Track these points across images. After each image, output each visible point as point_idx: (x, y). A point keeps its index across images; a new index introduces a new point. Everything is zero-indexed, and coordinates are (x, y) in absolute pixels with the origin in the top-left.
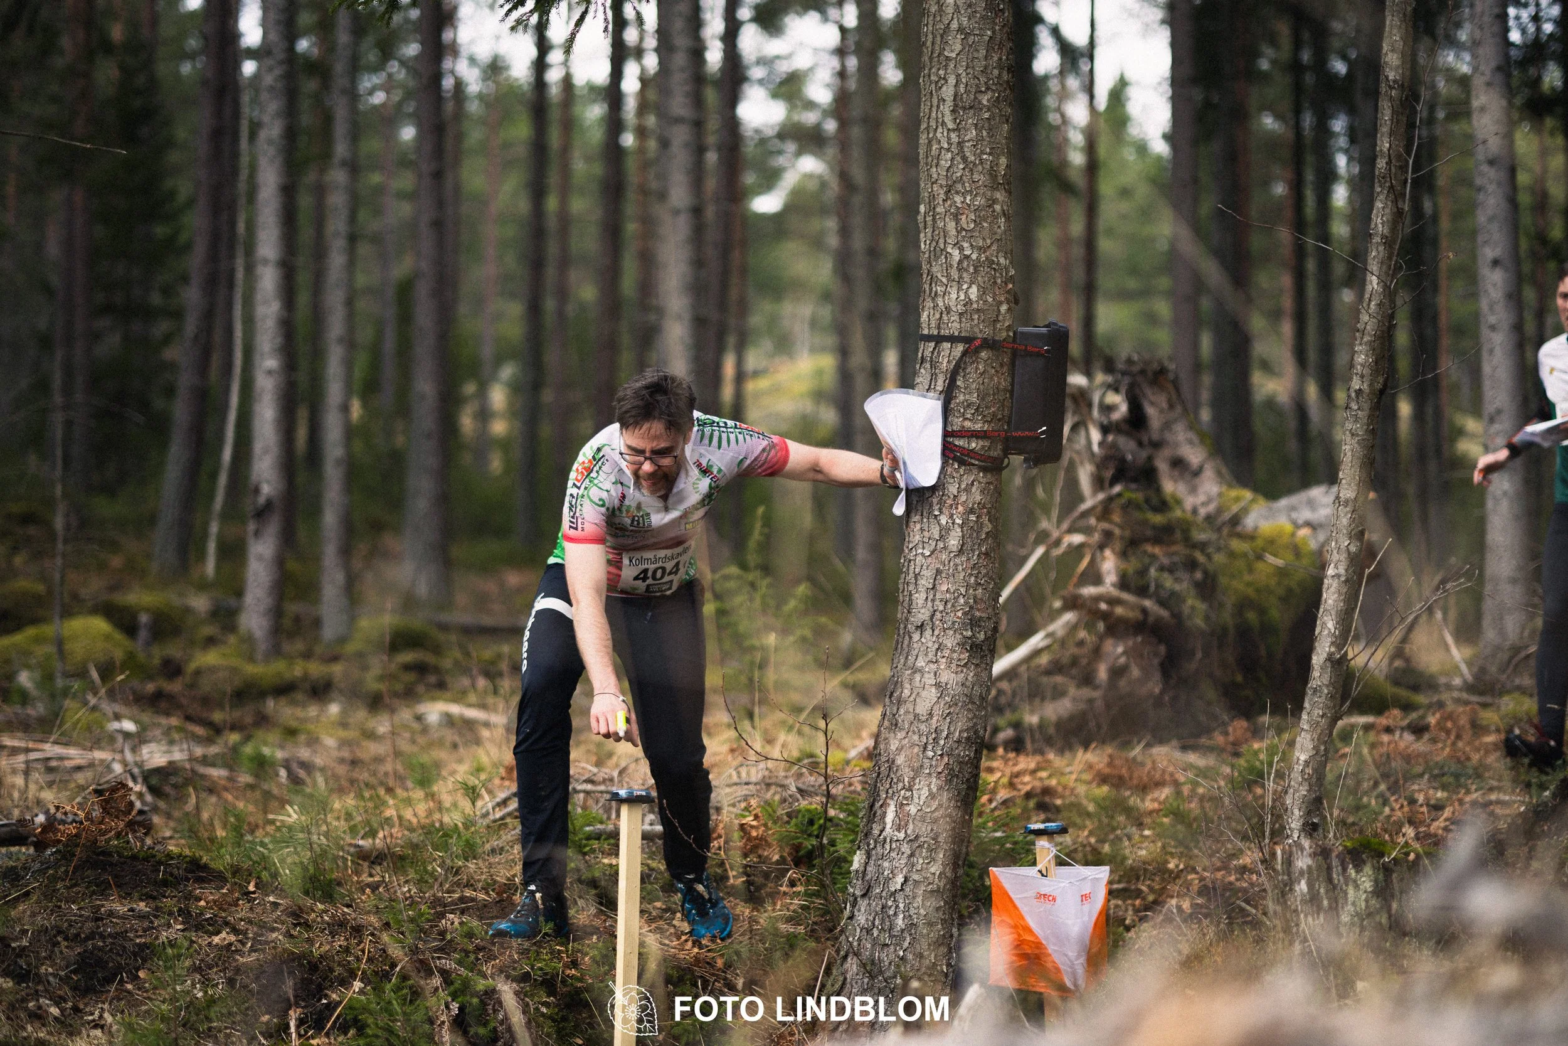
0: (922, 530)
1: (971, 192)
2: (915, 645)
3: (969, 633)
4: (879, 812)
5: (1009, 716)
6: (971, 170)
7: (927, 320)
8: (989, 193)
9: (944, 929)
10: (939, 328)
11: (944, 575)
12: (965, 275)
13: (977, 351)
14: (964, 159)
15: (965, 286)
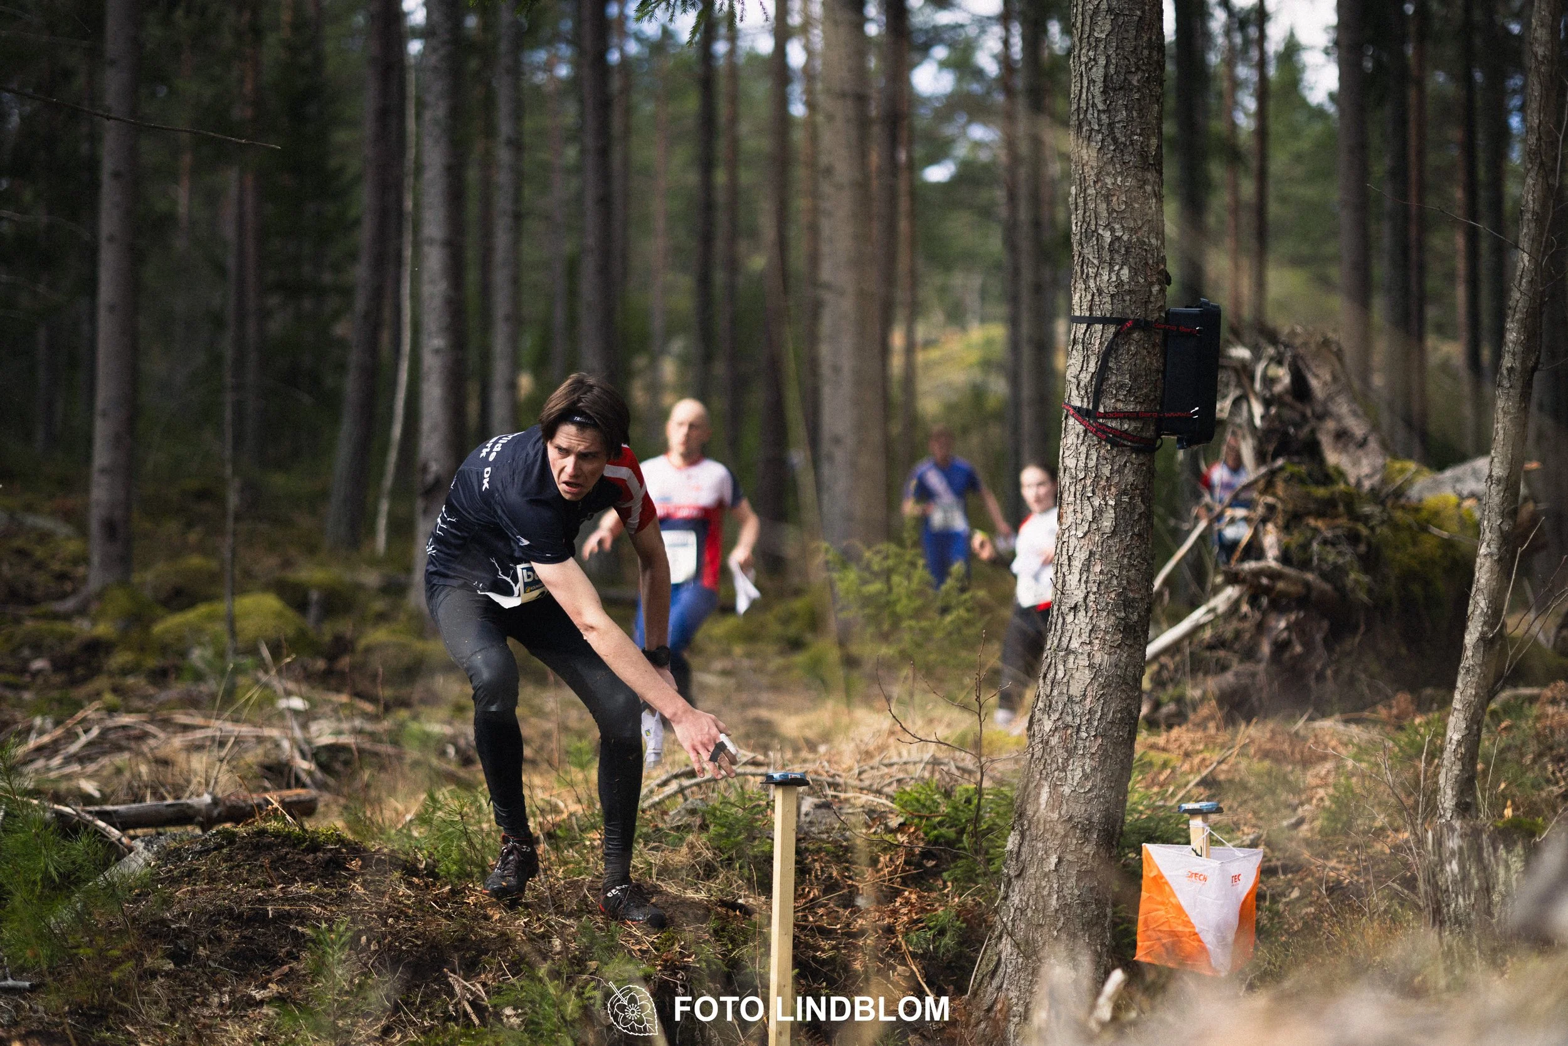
0: (1075, 511)
1: (1121, 173)
2: (1069, 627)
3: (1123, 614)
4: (1033, 793)
5: (1171, 690)
6: (1122, 151)
7: (1080, 303)
8: (1140, 174)
9: (1098, 908)
10: (1091, 309)
11: (1097, 556)
12: (1116, 256)
13: (1129, 333)
14: (1115, 140)
15: (1117, 268)
